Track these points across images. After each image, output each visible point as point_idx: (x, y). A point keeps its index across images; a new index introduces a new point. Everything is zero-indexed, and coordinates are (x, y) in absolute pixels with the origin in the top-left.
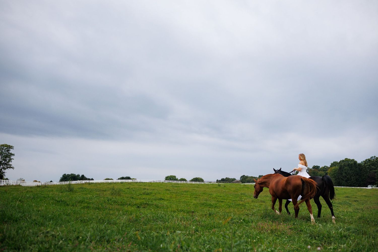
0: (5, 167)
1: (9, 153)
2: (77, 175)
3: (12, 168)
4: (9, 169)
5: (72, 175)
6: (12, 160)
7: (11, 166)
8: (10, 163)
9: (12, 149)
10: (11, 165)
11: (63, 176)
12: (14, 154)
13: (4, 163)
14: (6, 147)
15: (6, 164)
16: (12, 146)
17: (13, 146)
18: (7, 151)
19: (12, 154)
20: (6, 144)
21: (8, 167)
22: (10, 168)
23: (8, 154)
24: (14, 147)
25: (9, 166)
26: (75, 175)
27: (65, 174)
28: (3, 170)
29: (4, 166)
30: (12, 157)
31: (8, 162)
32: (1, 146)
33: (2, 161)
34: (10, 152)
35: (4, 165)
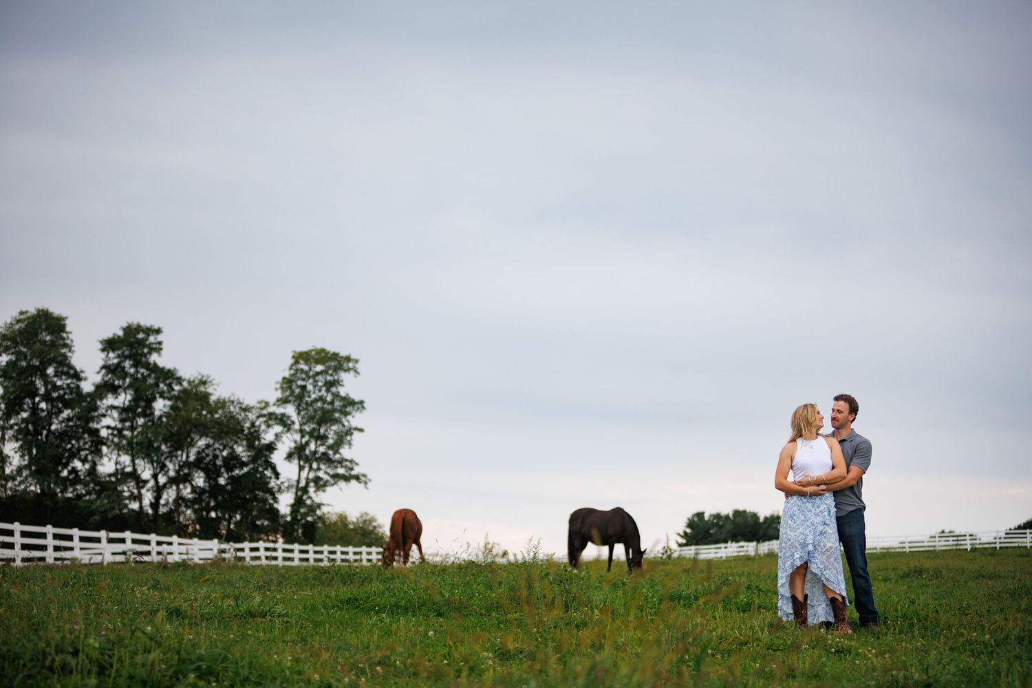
0: (321, 474)
1: (336, 395)
2: (766, 519)
3: (357, 478)
4: (342, 484)
5: (740, 520)
6: (356, 434)
7: (352, 469)
8: (345, 452)
9: (352, 373)
10: (351, 461)
11: (691, 524)
12: (362, 402)
13: (315, 452)
14: (317, 362)
15: (325, 458)
16: (348, 359)
17: (353, 357)
18: (329, 385)
19: (350, 404)
20: (323, 350)
21: (336, 477)
22: (347, 479)
23: (332, 403)
24: (357, 361)
25: (341, 471)
26: (755, 516)
27: (700, 515)
28: (312, 490)
29: (319, 469)
30: (355, 420)
31: (336, 446)
32: (297, 362)
33: (307, 443)
34: (343, 391)
35: (315, 465)
